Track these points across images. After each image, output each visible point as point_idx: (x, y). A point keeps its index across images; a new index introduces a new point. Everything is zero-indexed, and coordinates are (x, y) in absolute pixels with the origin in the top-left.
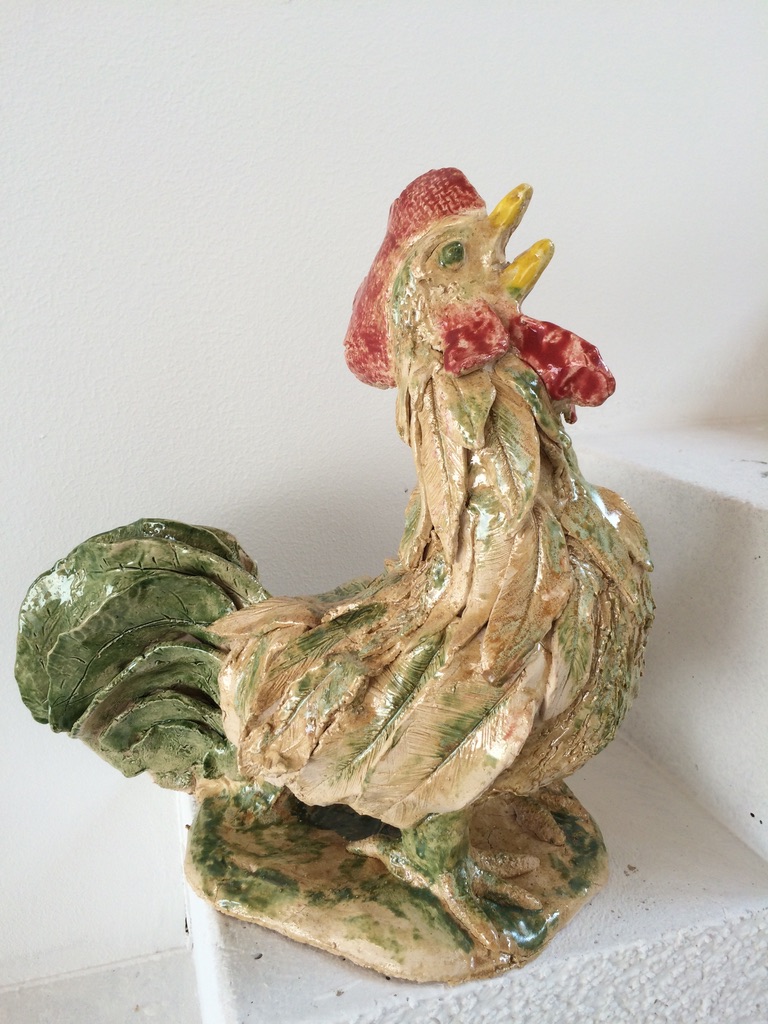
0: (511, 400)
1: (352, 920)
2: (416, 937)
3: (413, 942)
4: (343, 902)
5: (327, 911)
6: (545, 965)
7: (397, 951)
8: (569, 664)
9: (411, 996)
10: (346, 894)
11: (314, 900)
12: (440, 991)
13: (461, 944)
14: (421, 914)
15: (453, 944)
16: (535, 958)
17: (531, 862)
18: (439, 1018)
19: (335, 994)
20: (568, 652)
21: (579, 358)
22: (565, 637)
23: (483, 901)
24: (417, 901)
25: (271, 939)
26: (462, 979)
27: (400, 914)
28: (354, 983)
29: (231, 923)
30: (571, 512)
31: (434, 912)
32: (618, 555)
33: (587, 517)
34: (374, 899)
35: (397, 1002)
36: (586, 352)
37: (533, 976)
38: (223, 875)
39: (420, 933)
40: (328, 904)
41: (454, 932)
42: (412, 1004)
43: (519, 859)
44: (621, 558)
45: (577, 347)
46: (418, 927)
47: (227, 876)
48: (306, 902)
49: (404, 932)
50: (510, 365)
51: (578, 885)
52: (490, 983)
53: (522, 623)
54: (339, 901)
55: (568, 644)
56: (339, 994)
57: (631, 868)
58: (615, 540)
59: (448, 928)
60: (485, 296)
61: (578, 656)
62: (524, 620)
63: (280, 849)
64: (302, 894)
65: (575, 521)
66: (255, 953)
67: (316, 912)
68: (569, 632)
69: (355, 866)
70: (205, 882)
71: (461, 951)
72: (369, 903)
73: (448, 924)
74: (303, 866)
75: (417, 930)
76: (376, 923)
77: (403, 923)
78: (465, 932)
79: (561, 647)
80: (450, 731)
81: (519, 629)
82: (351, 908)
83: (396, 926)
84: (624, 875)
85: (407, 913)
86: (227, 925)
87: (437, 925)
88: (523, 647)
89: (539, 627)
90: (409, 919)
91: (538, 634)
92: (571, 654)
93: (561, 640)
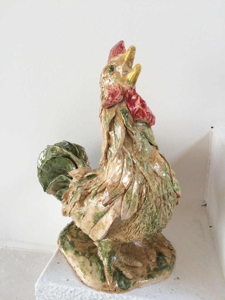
0: (119, 117)
1: (80, 262)
2: (91, 273)
3: (89, 274)
4: (82, 257)
5: (77, 257)
6: (126, 296)
7: (85, 275)
8: (128, 204)
9: (84, 288)
10: (84, 255)
11: (76, 253)
12: (92, 291)
13: (102, 280)
14: (97, 267)
15: (99, 279)
16: (124, 292)
17: (139, 264)
18: (91, 298)
19: (66, 280)
20: (129, 201)
21: (138, 105)
22: (128, 196)
23: (116, 270)
24: (98, 263)
25: (64, 260)
26: (98, 290)
27: (91, 265)
28: (73, 279)
29: (59, 252)
30: (136, 156)
31: (100, 268)
32: (149, 172)
33: (141, 158)
34: (88, 258)
35: (79, 288)
36: (140, 103)
37: (122, 298)
38: (63, 239)
39: (92, 272)
40: (78, 256)
41: (102, 275)
42: (83, 290)
43: (135, 262)
44: (150, 173)
45: (138, 101)
46: (93, 270)
47: (63, 240)
48: (73, 253)
49: (89, 270)
50: (122, 106)
51: (150, 276)
52: (107, 294)
53: (116, 188)
54: (81, 256)
55: (129, 198)
56: (67, 280)
57: (178, 278)
58: (149, 167)
59: (101, 274)
60: (120, 83)
61: (132, 203)
62: (117, 187)
63: (79, 237)
64: (74, 251)
65: (137, 159)
66: (58, 261)
67: (75, 257)
68: (130, 194)
69: (93, 248)
70: (59, 239)
71: (101, 282)
72: (86, 259)
73: (101, 273)
74: (80, 243)
75: (92, 271)
76: (84, 265)
77: (90, 268)
78: (105, 277)
79: (126, 198)
80: (96, 216)
81: (114, 190)
82: (82, 259)
83: (88, 268)
84: (174, 279)
85: (93, 265)
86: (58, 252)
87: (98, 272)
88: (112, 196)
89: (119, 191)
90: (92, 267)
91: (118, 193)
92: (129, 202)
93: (127, 196)
